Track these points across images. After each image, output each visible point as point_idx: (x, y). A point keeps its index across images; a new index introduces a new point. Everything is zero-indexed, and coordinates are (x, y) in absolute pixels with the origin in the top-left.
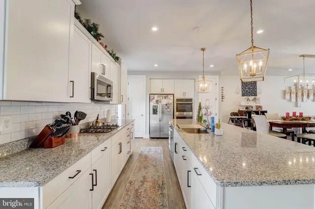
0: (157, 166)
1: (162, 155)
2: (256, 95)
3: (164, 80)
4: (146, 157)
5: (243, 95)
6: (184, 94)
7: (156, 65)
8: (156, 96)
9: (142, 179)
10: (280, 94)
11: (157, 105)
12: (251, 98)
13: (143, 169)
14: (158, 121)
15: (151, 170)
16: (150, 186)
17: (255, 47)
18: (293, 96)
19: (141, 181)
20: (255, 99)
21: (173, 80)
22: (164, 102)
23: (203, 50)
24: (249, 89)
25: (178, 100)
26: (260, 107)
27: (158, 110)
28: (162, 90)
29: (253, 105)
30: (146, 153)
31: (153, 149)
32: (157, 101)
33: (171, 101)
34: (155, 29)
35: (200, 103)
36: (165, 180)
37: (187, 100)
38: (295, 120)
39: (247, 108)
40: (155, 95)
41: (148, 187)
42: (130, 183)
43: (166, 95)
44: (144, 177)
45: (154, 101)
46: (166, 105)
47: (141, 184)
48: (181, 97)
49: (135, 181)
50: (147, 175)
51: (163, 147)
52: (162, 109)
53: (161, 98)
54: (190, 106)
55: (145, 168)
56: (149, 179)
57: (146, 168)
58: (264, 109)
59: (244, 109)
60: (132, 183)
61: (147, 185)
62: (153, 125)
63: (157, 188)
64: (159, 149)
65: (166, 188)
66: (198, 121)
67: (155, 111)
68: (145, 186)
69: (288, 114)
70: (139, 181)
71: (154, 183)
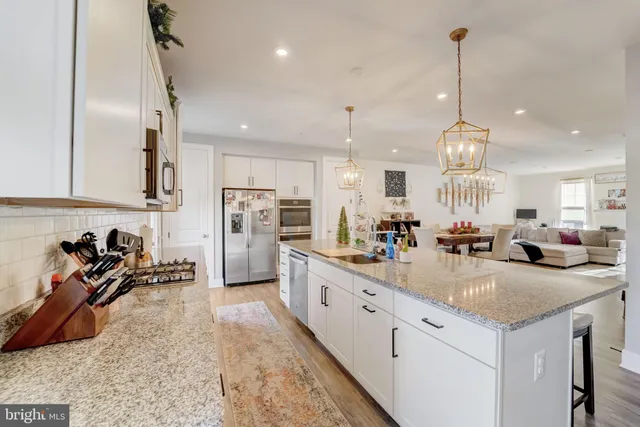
0: (274, 341)
1: (272, 317)
2: (404, 195)
3: (254, 160)
4: (239, 327)
5: (388, 194)
6: (296, 190)
7: (244, 127)
8: (239, 194)
9: (257, 373)
10: (435, 195)
11: (241, 212)
12: (399, 199)
13: (247, 354)
14: (245, 246)
15: (266, 351)
16: (283, 383)
17: (464, 122)
18: (450, 197)
19: (258, 378)
20: (404, 201)
21: (274, 161)
22: (257, 205)
23: (350, 109)
24: (396, 183)
25: (283, 202)
26: (411, 214)
27: (244, 225)
28: (251, 180)
29: (402, 212)
30: (233, 319)
31: (245, 307)
32: (242, 205)
33: (271, 205)
34: (282, 52)
35: (343, 208)
36: (304, 363)
37: (301, 202)
38: (465, 232)
39: (392, 217)
40: (237, 192)
41: (279, 385)
42: (236, 388)
43: (260, 192)
44: (259, 368)
45: (235, 203)
46: (262, 212)
47: (261, 383)
48: (289, 195)
49: (243, 382)
50: (263, 363)
51: (265, 300)
52: (254, 220)
53: (250, 197)
54: (306, 213)
55: (252, 349)
56: (273, 370)
57: (254, 349)
58: (415, 219)
59: (390, 219)
60: (240, 388)
61: (276, 381)
62: (233, 257)
63: (298, 383)
64: (260, 306)
65: (314, 377)
66: (341, 242)
67: (236, 227)
68: (271, 384)
69: (456, 224)
70: (254, 379)
71: (287, 375)
